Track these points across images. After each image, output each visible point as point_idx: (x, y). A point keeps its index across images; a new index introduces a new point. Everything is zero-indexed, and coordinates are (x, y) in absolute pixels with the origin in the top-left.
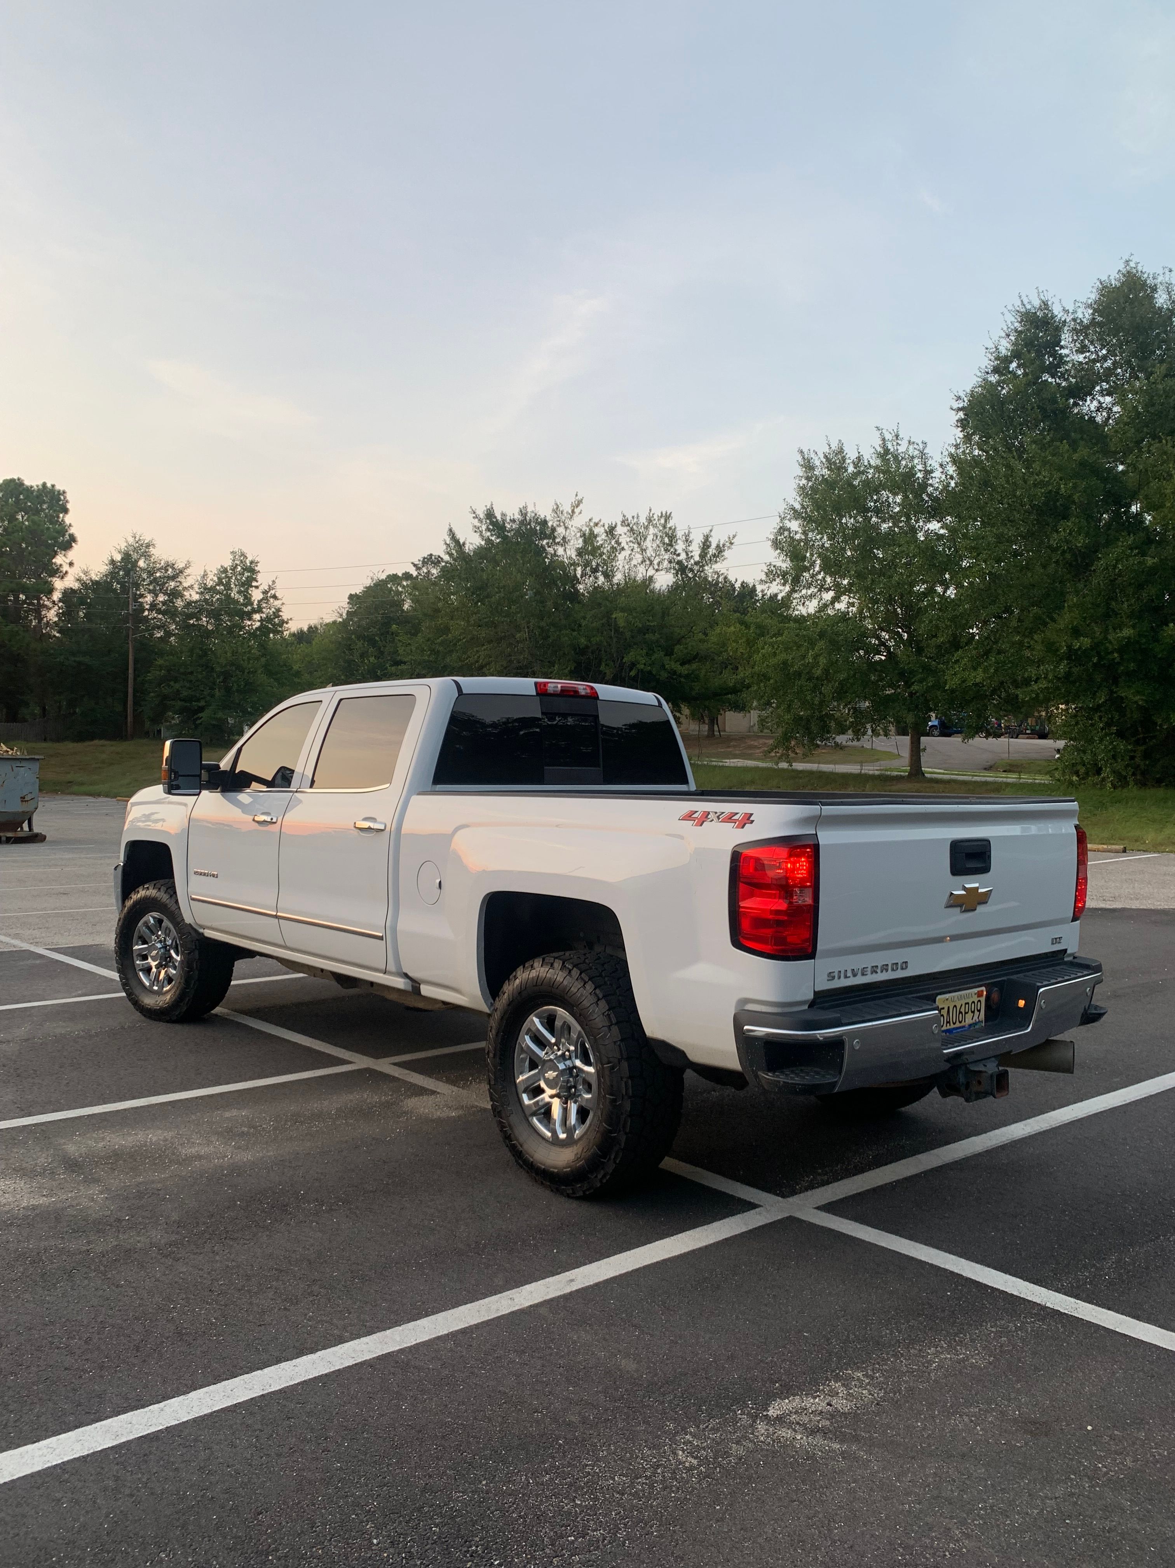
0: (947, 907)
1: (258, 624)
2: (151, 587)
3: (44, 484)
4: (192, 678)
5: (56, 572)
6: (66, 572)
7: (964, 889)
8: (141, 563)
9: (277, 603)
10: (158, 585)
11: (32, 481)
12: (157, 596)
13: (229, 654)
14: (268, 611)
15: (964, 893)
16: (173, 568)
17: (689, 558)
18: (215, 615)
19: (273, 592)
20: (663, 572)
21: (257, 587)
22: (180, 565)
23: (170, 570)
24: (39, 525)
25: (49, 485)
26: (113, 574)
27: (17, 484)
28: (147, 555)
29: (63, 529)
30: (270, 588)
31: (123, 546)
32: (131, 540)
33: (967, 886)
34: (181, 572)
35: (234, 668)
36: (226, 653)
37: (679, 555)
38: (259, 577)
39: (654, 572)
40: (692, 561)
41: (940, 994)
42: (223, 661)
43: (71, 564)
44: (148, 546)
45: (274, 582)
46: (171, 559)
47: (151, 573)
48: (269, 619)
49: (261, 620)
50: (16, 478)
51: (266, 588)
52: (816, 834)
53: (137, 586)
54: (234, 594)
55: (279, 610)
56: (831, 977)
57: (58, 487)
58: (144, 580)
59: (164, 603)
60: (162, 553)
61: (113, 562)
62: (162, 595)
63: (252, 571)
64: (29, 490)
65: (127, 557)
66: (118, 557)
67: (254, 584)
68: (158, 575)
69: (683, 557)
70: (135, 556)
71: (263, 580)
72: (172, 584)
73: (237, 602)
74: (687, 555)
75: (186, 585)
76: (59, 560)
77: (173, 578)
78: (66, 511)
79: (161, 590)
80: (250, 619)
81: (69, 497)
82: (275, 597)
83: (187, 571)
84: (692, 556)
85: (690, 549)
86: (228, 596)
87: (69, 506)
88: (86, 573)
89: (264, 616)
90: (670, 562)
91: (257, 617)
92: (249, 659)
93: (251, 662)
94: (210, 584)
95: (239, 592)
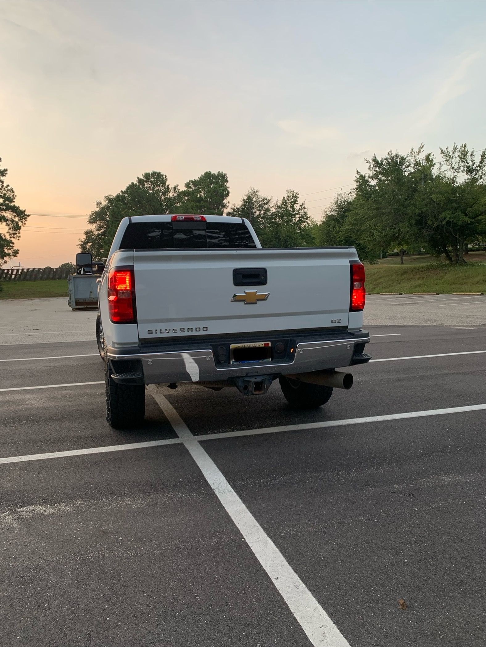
0: (232, 301)
1: (298, 219)
2: (258, 208)
3: (219, 172)
4: (272, 243)
5: (224, 206)
6: (228, 206)
7: (245, 293)
8: (254, 199)
9: (306, 210)
10: (261, 207)
11: (214, 172)
12: (261, 211)
13: (286, 232)
14: (302, 213)
15: (244, 294)
16: (266, 200)
17: (473, 164)
18: (282, 216)
19: (304, 206)
20: (461, 173)
21: (297, 204)
22: (269, 198)
23: (265, 200)
24: (217, 188)
25: (221, 172)
26: (244, 205)
27: (208, 173)
28: (256, 196)
29: (226, 189)
30: (303, 204)
31: (247, 193)
32: (250, 191)
33: (246, 291)
34: (269, 201)
35: (288, 238)
36: (285, 232)
37: (468, 163)
38: (298, 200)
39: (457, 173)
40: (475, 166)
41: (233, 343)
42: (284, 235)
43: (229, 202)
44: (257, 192)
45: (304, 201)
46: (265, 196)
47: (258, 203)
48: (302, 217)
49: (299, 218)
50: (208, 171)
51: (301, 204)
52: (134, 266)
53: (253, 208)
54: (289, 208)
55: (306, 213)
56: (150, 332)
57: (223, 173)
58: (256, 206)
59: (264, 214)
60: (262, 194)
61: (244, 200)
62: (262, 211)
63: (296, 197)
64: (214, 175)
65: (249, 197)
66: (245, 198)
67: (297, 202)
68: (261, 203)
69: (471, 163)
70: (252, 196)
71: (300, 201)
72: (266, 206)
73: (290, 210)
74: (472, 162)
75: (271, 206)
76: (225, 201)
77: (266, 204)
78: (227, 181)
79: (262, 209)
80: (295, 217)
81: (228, 176)
82: (304, 208)
83: (272, 200)
84: (475, 163)
85: (474, 159)
86: (286, 209)
87: (228, 179)
88: (234, 205)
89: (300, 215)
90: (464, 167)
91: (297, 216)
92: (294, 233)
93: (295, 235)
94: (279, 204)
95: (291, 207)
